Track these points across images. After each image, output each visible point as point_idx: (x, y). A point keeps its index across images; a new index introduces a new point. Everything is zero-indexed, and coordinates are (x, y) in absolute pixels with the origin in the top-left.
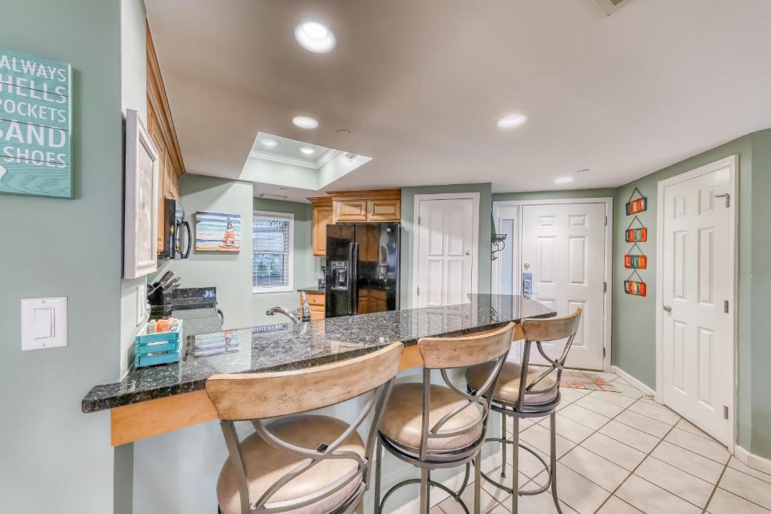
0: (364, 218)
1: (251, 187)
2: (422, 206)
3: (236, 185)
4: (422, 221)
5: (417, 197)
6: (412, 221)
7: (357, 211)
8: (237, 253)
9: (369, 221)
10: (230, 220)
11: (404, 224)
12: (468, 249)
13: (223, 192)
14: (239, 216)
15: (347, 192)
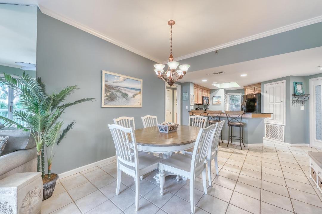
0: (253, 93)
1: (223, 89)
2: (267, 87)
3: (220, 90)
4: (267, 92)
5: (265, 85)
6: (264, 92)
7: (252, 91)
8: (220, 104)
9: (255, 93)
10: (219, 97)
11: (262, 93)
12: (282, 100)
13: (218, 91)
14: (220, 96)
15: (248, 86)
